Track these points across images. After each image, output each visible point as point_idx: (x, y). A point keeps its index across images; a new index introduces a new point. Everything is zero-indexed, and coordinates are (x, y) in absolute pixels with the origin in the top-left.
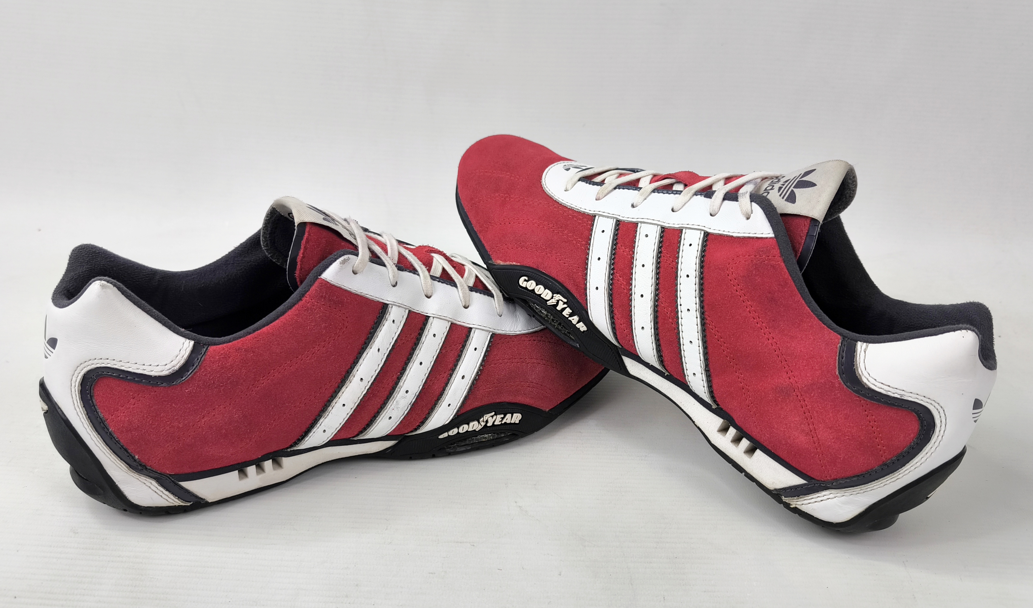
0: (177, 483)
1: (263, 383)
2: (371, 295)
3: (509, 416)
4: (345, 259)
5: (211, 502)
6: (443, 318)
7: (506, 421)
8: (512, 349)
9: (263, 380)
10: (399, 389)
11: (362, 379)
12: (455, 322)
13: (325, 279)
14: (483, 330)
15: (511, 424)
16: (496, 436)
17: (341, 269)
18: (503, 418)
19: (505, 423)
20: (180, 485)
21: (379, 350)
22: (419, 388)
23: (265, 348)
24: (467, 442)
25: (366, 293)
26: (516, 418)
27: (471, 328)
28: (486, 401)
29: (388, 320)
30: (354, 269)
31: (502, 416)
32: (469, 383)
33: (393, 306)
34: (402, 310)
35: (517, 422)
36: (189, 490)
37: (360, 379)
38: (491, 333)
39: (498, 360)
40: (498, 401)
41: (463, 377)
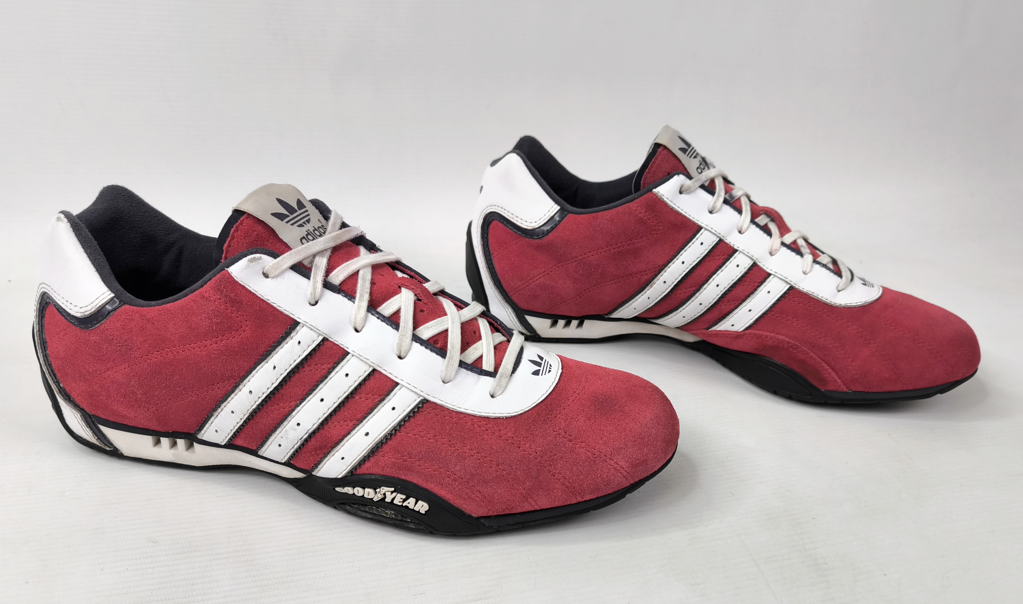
0: (97, 425)
1: (156, 358)
2: (280, 306)
3: (412, 501)
4: (255, 257)
5: (126, 456)
6: (363, 359)
7: (408, 505)
8: (444, 425)
9: (157, 355)
10: (290, 419)
11: (251, 392)
12: (378, 369)
13: (231, 273)
14: (412, 391)
15: (413, 510)
16: (399, 517)
17: (247, 267)
18: (404, 500)
19: (407, 507)
20: (98, 427)
21: (275, 367)
22: (313, 425)
23: (163, 324)
24: (367, 509)
25: (274, 302)
26: (422, 507)
27: (397, 384)
28: (389, 472)
29: (293, 339)
30: (265, 271)
31: (404, 497)
32: (372, 443)
33: (305, 326)
34: (314, 335)
35: (423, 512)
36: (106, 436)
37: (249, 391)
38: (421, 398)
39: (420, 432)
40: (403, 477)
41: (367, 434)
